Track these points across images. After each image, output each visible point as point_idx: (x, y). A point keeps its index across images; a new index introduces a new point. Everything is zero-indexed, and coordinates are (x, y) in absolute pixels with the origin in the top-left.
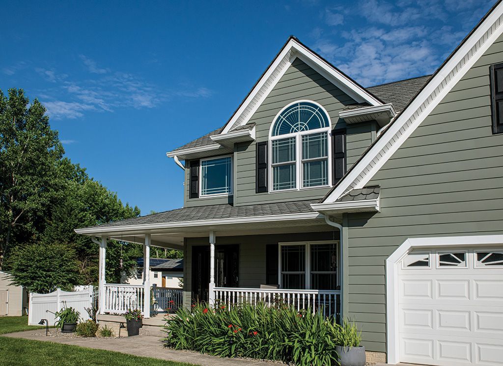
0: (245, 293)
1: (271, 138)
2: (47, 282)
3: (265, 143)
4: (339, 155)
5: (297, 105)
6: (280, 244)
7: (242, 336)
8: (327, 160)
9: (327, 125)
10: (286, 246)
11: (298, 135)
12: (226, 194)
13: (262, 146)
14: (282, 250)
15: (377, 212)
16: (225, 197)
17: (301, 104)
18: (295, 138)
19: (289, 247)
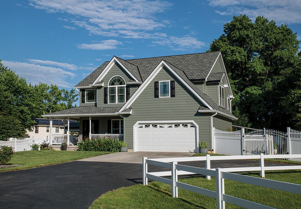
0: (101, 135)
1: (109, 86)
2: (8, 135)
3: (107, 88)
4: (128, 94)
5: (116, 77)
6: (112, 120)
7: (98, 146)
8: (124, 95)
9: (125, 84)
10: (114, 121)
11: (116, 86)
12: (94, 102)
13: (106, 89)
14: (113, 122)
15: (131, 114)
16: (94, 103)
17: (118, 77)
18: (115, 87)
19: (115, 121)
